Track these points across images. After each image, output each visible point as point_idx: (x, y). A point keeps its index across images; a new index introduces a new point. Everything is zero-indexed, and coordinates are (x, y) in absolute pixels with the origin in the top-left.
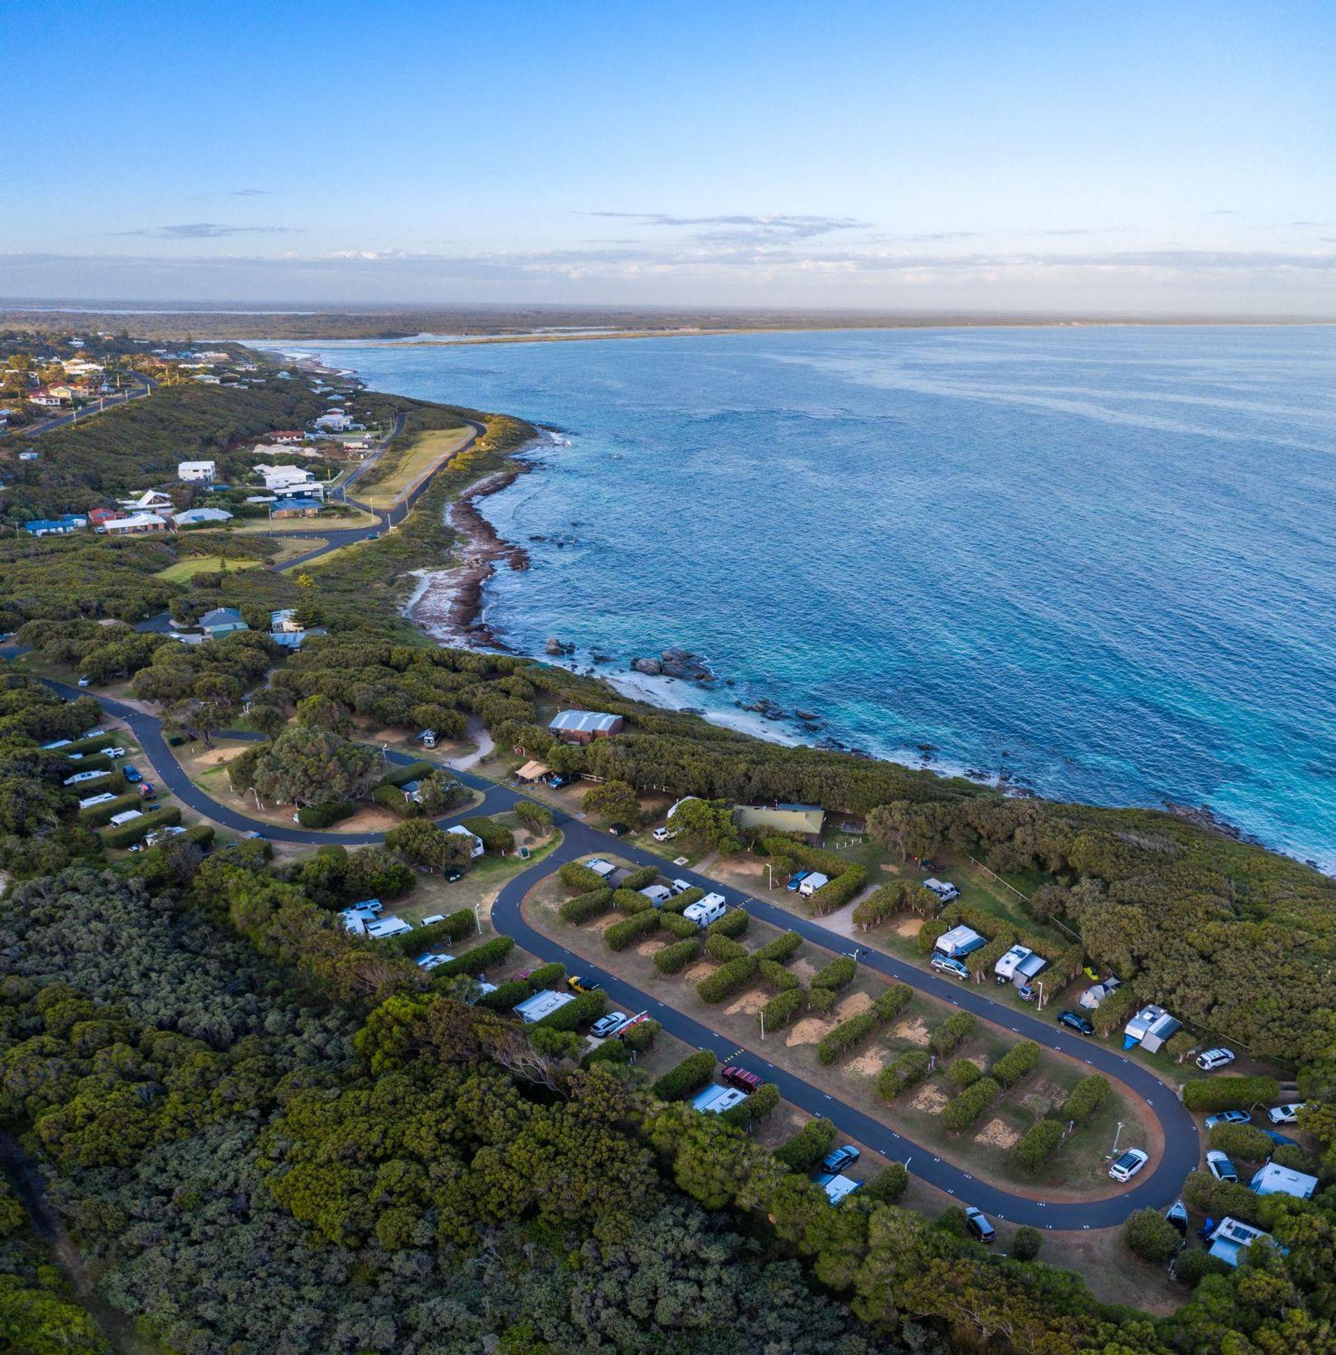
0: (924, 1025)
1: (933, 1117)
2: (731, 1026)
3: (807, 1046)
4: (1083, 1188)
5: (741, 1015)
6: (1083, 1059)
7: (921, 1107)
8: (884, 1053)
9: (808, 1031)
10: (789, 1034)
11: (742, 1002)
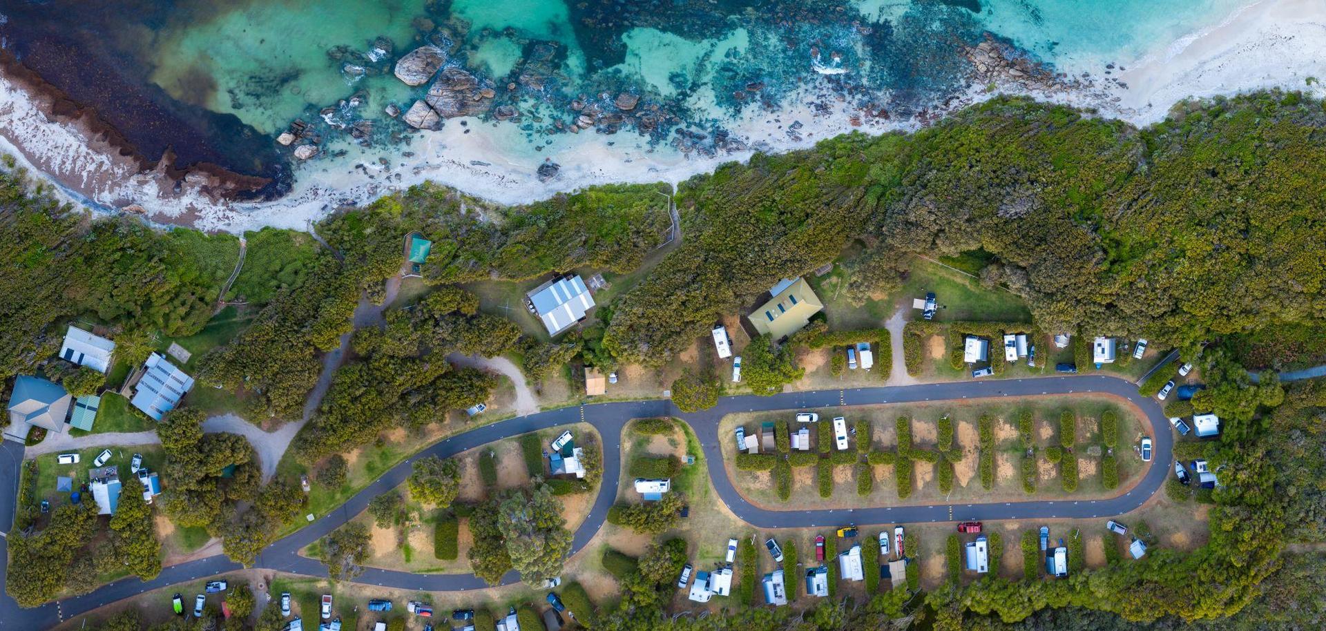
0: (1005, 422)
1: (1055, 479)
2: (930, 495)
3: (972, 480)
4: (1137, 472)
5: (927, 484)
6: (1085, 391)
7: (1046, 477)
8: (1005, 456)
9: (964, 470)
10: (958, 480)
11: (919, 476)
